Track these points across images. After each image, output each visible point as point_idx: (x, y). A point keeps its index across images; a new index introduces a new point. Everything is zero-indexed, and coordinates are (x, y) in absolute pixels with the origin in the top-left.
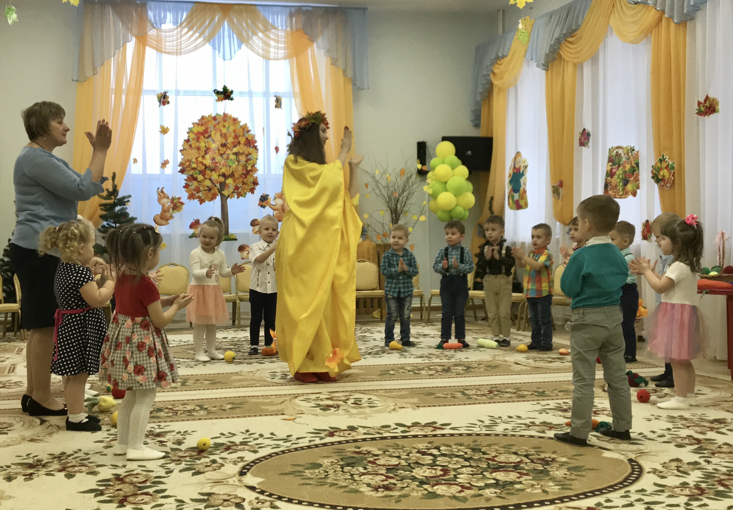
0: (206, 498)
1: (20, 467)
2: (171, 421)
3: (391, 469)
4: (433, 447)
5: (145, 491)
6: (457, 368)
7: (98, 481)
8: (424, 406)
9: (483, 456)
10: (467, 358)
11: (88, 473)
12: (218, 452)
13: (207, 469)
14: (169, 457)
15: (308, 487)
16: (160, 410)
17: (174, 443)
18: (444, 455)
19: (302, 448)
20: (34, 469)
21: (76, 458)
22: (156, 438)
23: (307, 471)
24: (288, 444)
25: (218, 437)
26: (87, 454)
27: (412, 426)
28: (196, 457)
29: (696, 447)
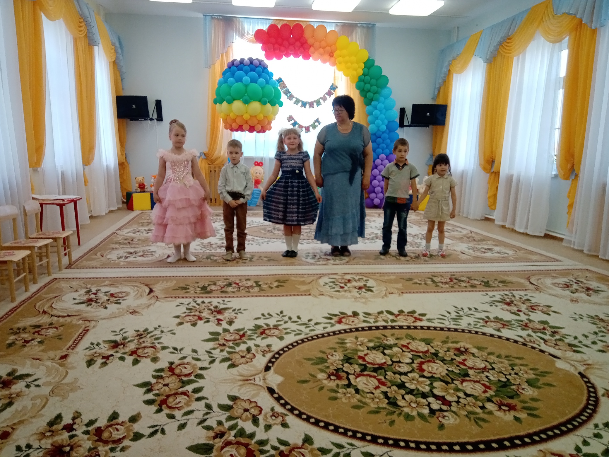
0: (230, 403)
1: (106, 345)
5: (186, 388)
7: (155, 371)
8: (406, 293)
11: (151, 359)
12: (255, 336)
13: (242, 361)
14: (218, 340)
16: (229, 284)
17: (227, 323)
19: (317, 337)
20: (116, 350)
21: (152, 336)
22: (217, 315)
24: (307, 330)
25: (259, 318)
26: (162, 332)
27: (398, 315)
28: (237, 342)
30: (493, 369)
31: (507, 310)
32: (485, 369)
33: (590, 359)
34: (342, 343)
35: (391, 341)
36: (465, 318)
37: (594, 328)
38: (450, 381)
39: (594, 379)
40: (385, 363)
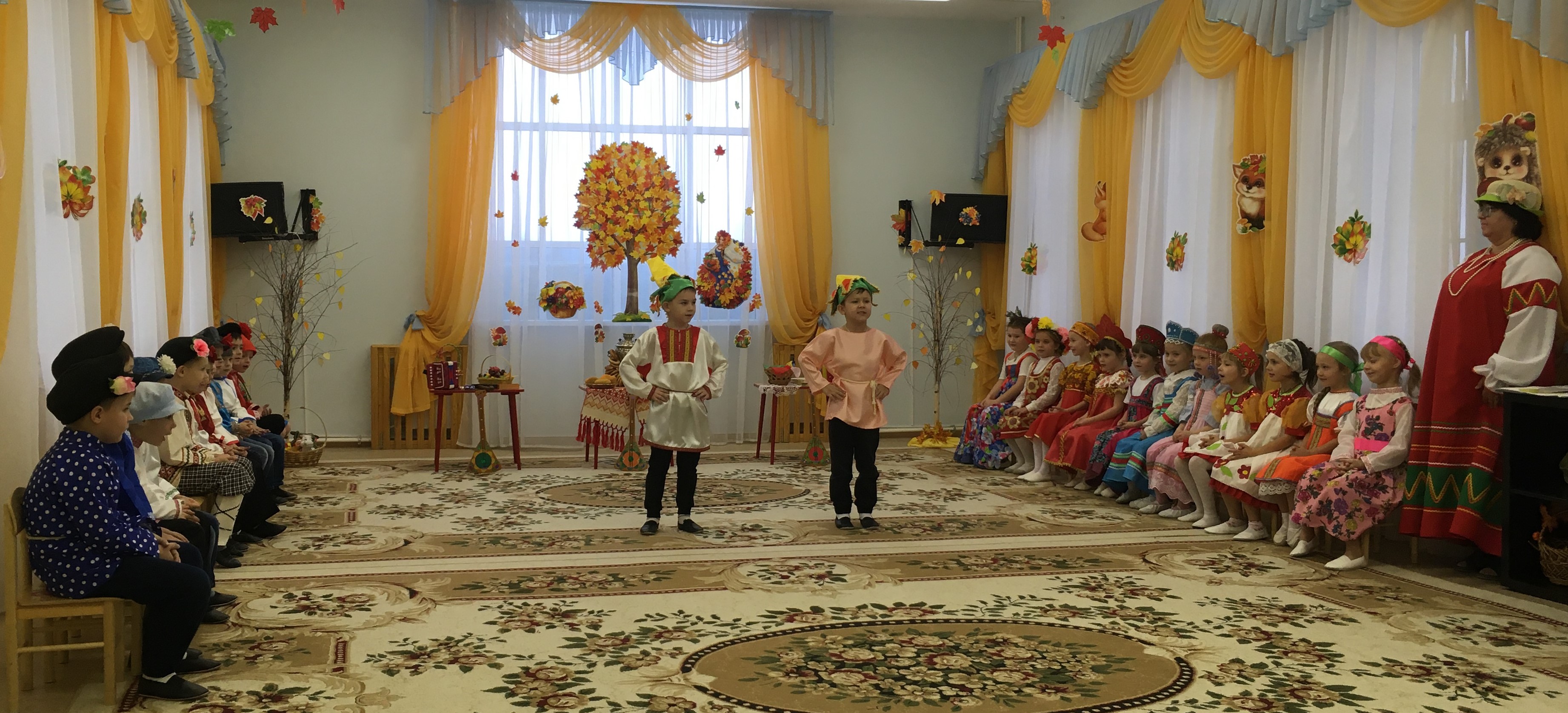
0: (647, 701)
1: (398, 656)
2: (579, 596)
3: (868, 664)
5: (567, 691)
6: (950, 524)
7: (504, 677)
8: (909, 580)
9: (984, 649)
10: (963, 511)
11: (490, 666)
12: (648, 641)
13: (640, 663)
14: (585, 646)
16: (561, 580)
17: (588, 628)
19: (756, 637)
22: (564, 619)
24: (737, 631)
25: (645, 620)
27: (895, 609)
28: (621, 646)
29: (1264, 643)
30: (1044, 658)
31: (1087, 597)
32: (1032, 658)
33: (1201, 644)
34: (801, 643)
35: (883, 637)
36: (1010, 608)
37: (1228, 613)
38: (975, 671)
39: (1194, 663)
40: (874, 658)
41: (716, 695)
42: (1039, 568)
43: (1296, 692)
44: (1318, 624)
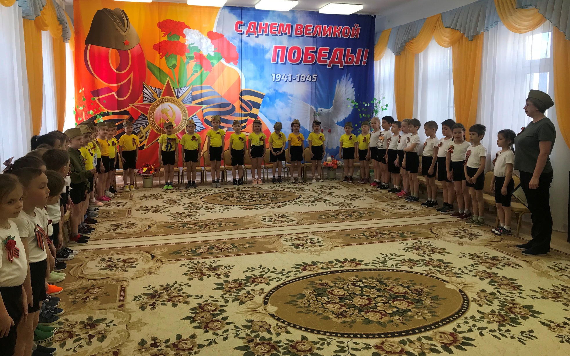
0: (250, 324)
1: (146, 297)
2: (220, 257)
3: (342, 298)
4: (359, 280)
5: (217, 318)
6: (355, 214)
7: (190, 310)
8: (347, 245)
9: (385, 287)
10: (358, 206)
11: (184, 303)
12: (249, 284)
13: (247, 299)
14: (224, 288)
15: (302, 314)
16: (212, 248)
17: (224, 276)
18: (366, 287)
19: (292, 281)
20: (155, 299)
21: (175, 289)
22: (214, 271)
23: (298, 301)
24: (284, 277)
25: (247, 271)
26: (181, 285)
27: (345, 262)
28: (238, 288)
29: (489, 279)
31: (416, 254)
33: (466, 281)
34: (312, 284)
36: (389, 261)
37: (472, 262)
39: (467, 293)
41: (279, 319)
42: (393, 237)
43: (511, 309)
44: (507, 268)
